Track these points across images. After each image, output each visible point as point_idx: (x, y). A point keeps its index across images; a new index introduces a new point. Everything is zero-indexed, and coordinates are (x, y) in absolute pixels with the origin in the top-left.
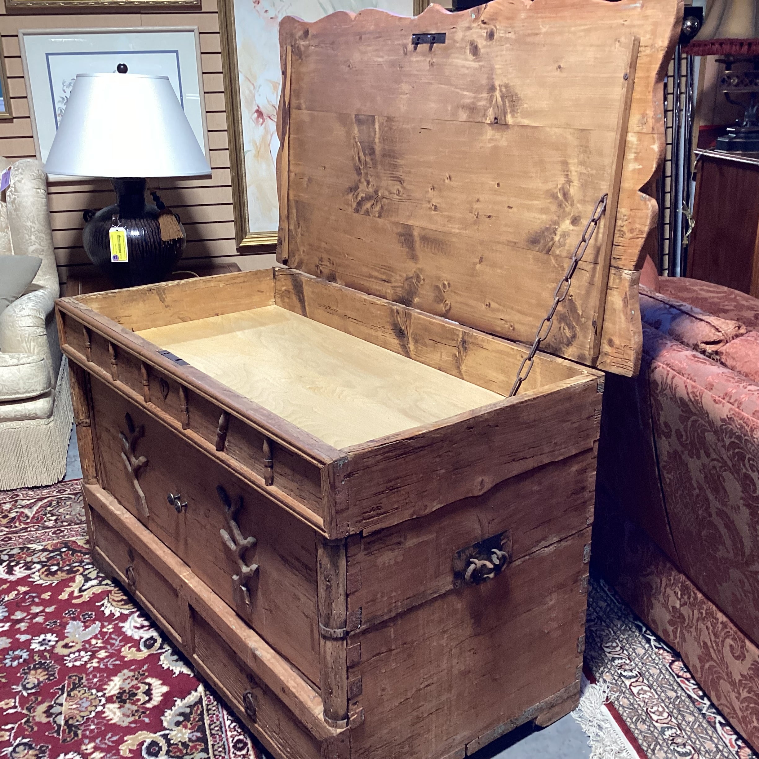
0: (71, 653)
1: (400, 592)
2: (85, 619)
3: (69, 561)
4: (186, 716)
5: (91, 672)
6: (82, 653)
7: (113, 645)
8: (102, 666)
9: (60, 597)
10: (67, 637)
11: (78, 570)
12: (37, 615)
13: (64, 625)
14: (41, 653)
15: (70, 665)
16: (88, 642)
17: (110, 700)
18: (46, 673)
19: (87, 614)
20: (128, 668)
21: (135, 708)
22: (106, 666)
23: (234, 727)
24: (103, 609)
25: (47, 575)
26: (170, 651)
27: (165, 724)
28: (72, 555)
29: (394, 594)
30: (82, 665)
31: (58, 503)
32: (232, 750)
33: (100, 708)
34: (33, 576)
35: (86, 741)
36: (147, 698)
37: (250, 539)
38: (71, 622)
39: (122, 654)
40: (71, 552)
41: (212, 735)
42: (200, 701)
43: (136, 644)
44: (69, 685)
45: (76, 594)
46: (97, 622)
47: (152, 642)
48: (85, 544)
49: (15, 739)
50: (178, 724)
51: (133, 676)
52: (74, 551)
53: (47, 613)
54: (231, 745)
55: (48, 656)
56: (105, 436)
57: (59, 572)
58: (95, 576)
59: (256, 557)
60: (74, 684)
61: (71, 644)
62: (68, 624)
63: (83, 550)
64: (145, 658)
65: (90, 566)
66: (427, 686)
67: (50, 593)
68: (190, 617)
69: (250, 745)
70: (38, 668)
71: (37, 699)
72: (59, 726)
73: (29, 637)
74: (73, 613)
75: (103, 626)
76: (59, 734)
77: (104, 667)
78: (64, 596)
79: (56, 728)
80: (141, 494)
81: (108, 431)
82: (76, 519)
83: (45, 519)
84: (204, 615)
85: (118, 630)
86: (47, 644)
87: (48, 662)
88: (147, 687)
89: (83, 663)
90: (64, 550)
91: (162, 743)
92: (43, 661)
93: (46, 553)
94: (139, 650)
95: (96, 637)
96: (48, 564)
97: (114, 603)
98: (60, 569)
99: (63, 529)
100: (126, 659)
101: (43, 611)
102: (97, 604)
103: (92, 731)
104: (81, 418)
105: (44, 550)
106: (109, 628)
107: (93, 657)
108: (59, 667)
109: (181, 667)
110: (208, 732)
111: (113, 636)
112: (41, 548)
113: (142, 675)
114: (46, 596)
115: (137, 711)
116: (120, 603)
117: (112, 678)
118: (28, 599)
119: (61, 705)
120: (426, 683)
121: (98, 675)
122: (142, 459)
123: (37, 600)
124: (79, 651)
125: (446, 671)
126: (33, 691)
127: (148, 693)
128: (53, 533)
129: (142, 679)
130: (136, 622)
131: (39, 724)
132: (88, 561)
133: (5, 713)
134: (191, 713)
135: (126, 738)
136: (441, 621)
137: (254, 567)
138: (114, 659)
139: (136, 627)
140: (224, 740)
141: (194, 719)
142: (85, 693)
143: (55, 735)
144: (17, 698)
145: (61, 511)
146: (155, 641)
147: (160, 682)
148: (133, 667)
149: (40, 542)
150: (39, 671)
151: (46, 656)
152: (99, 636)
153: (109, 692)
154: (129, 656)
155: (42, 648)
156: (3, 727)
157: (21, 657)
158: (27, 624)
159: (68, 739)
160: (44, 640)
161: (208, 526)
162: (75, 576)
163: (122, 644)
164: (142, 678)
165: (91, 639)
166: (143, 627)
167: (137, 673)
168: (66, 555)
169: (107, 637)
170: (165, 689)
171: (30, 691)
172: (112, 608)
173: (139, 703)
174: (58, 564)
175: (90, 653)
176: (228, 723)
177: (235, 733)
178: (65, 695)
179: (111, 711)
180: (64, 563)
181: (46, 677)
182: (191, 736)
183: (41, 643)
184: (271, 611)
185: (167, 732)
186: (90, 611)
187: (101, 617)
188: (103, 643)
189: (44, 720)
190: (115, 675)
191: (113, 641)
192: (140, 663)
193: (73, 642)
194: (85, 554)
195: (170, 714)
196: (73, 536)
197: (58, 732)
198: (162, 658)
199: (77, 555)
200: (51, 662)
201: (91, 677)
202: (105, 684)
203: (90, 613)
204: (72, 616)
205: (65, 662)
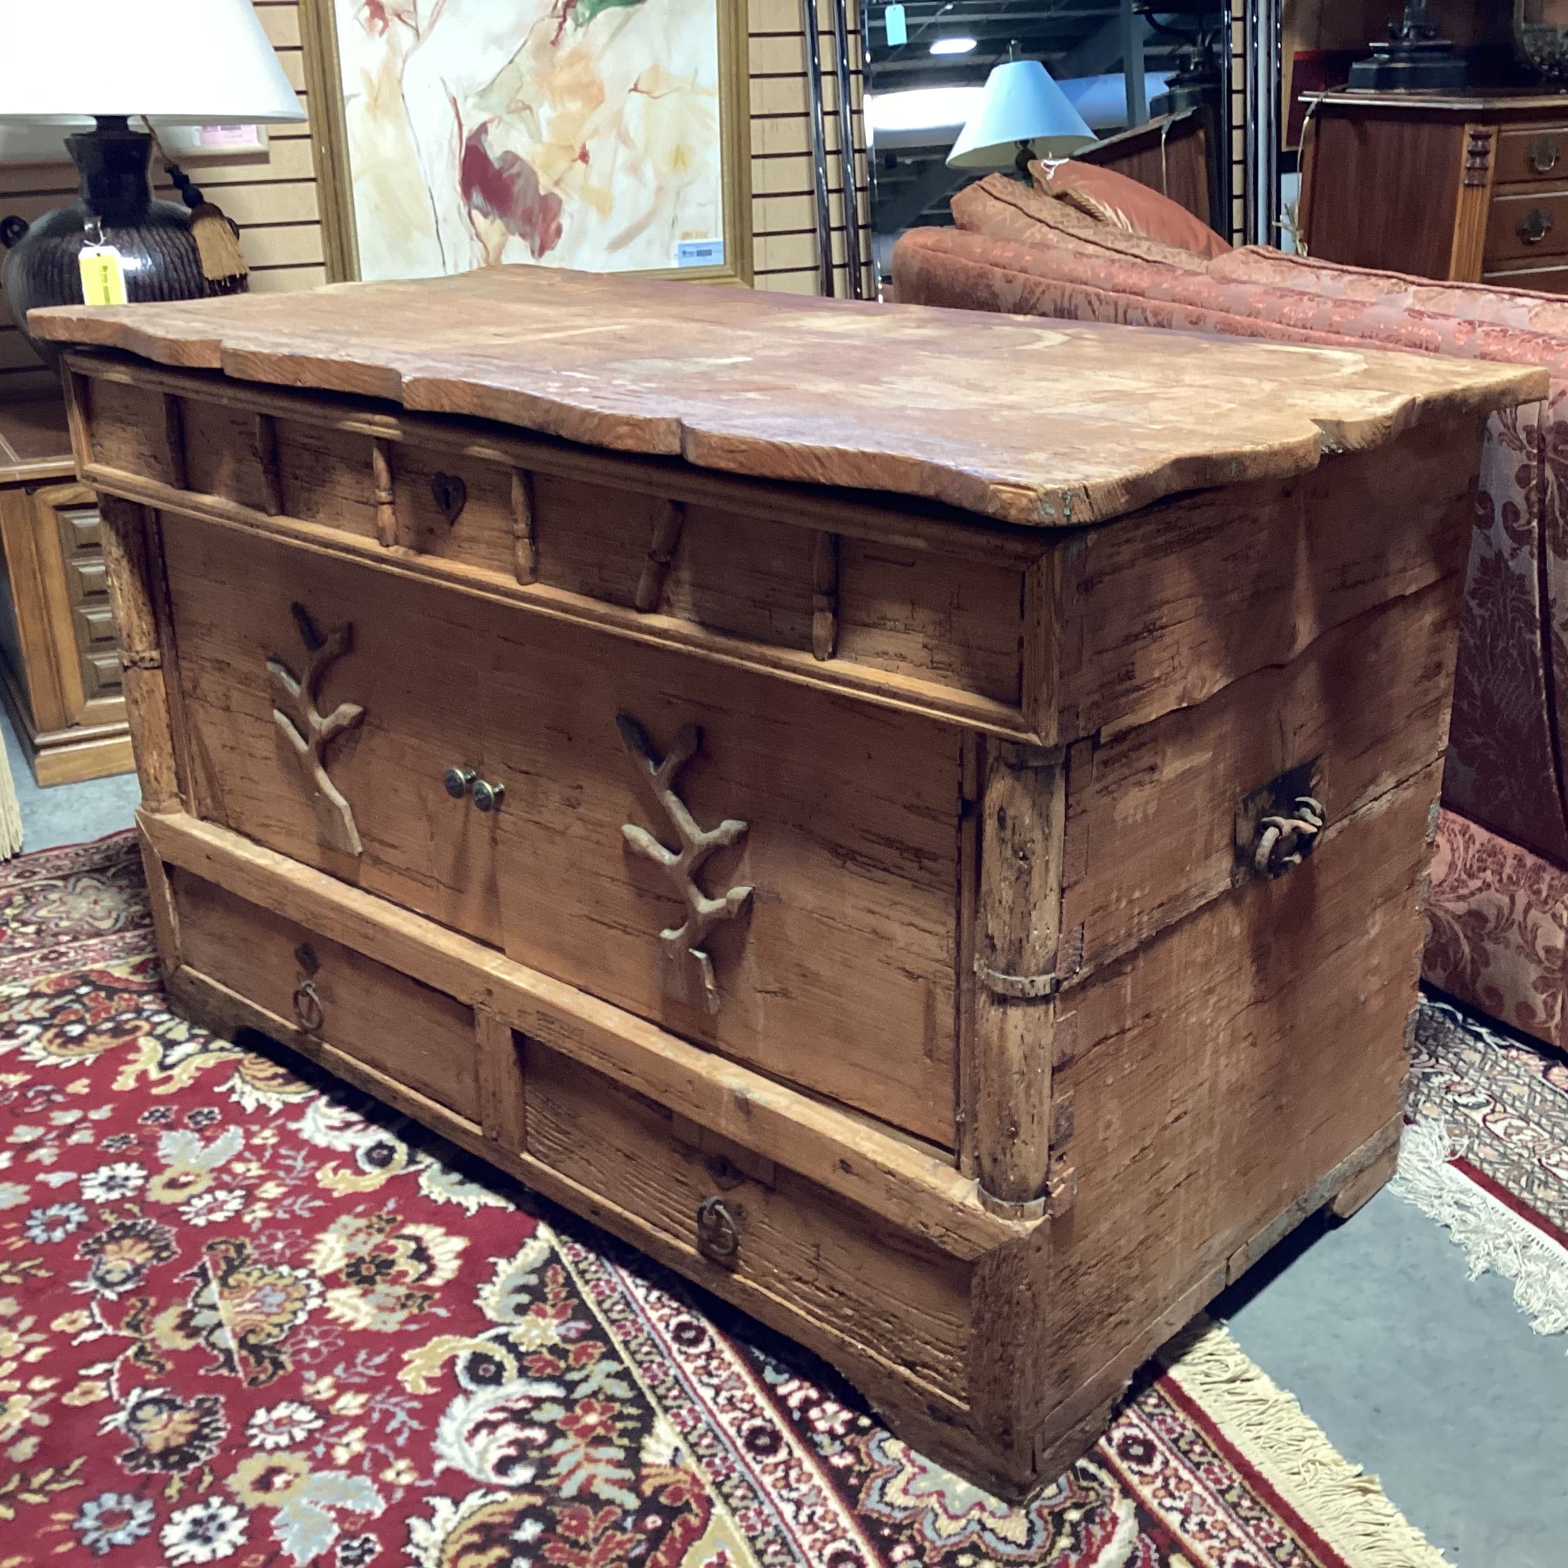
0: (192, 1197)
1: (1147, 890)
2: (197, 1123)
3: (107, 1010)
4: (537, 1293)
5: (260, 1231)
6: (221, 1195)
7: (289, 1169)
8: (281, 1215)
9: (115, 1087)
10: (168, 1166)
11: (137, 1028)
12: (70, 1129)
13: (149, 1143)
14: (115, 1206)
15: (201, 1222)
16: (225, 1169)
17: (331, 1281)
18: (145, 1245)
19: (200, 1113)
20: (349, 1211)
21: (401, 1291)
22: (292, 1213)
23: (659, 1299)
24: (234, 1098)
25: (64, 1045)
26: (437, 1166)
27: (490, 1314)
28: (110, 997)
29: (1137, 894)
30: (229, 1218)
31: (27, 898)
32: (675, 1347)
33: (313, 1303)
34: (27, 1049)
35: (310, 1375)
36: (423, 1268)
37: (730, 826)
38: (164, 1133)
39: (321, 1185)
40: (103, 994)
41: (613, 1322)
42: (554, 1258)
43: (347, 1160)
44: (216, 1266)
45: (154, 1074)
46: (232, 1128)
47: (385, 1152)
48: (134, 973)
49: (125, 1393)
50: (521, 1310)
51: (370, 1226)
52: (111, 992)
53: (95, 1122)
54: (668, 1337)
55: (136, 1209)
56: (210, 683)
57: (91, 1037)
58: (187, 1036)
59: (746, 866)
60: (229, 1260)
61: (183, 1179)
62: (159, 1138)
63: (134, 987)
64: (382, 1187)
65: (165, 1017)
66: (1177, 1119)
67: (85, 1081)
68: (515, 1063)
69: (711, 1330)
70: (122, 1237)
71: (145, 1303)
72: (228, 1352)
73: (71, 1176)
74: (163, 1115)
75: (249, 1135)
76: (233, 1369)
77: (287, 1216)
78: (125, 1082)
79: (222, 1358)
80: (340, 801)
81: (221, 666)
82: (86, 927)
83: (9, 932)
84: (567, 1046)
85: (290, 1139)
86: (123, 1186)
87: (141, 1221)
88: (413, 1245)
89: (231, 1214)
90: (83, 990)
91: (499, 1353)
92: (128, 1223)
93: (40, 1002)
94: (360, 1172)
95: (239, 1158)
96: (56, 1021)
97: (259, 1084)
98: (91, 1030)
99: (63, 949)
100: (336, 1195)
101: (84, 1119)
102: (217, 1089)
103: (315, 1352)
104: (139, 647)
105: (34, 995)
106: (267, 1137)
107: (250, 1198)
108: (174, 1230)
109: (478, 1196)
110: (600, 1317)
111: (283, 1151)
112: (25, 991)
113: (388, 1221)
114: (80, 1087)
115: (409, 1297)
116: (275, 1083)
117: (319, 1236)
118: (35, 1097)
119: (213, 1307)
120: (1176, 1112)
121: (280, 1235)
122: (349, 710)
123: (58, 1098)
124: (210, 1190)
125: (1207, 1085)
126: (129, 1286)
127: (421, 1254)
128: (44, 958)
129: (393, 1230)
130: (325, 1116)
131: (173, 1354)
132: (154, 1007)
133: (75, 1343)
134: (543, 1283)
135: (406, 1356)
136: (1207, 965)
137: (739, 892)
138: (305, 1197)
139: (332, 1128)
140: (647, 1328)
141: (556, 1295)
142: (263, 1276)
143: (225, 1372)
144: (94, 1305)
145: (43, 913)
146: (392, 1150)
147: (440, 1230)
148: (360, 1209)
149: (15, 980)
150: (127, 1243)
151: (129, 1210)
152: (247, 1155)
153: (323, 1267)
154: (341, 1187)
155: (115, 1195)
156: (83, 1372)
157: (67, 1220)
158: (56, 1151)
159: (263, 1377)
160: (112, 1178)
161: (577, 829)
162: (135, 1040)
163: (313, 1164)
164: (394, 1228)
165: (229, 1162)
166: (348, 1125)
167: (374, 1220)
168: (95, 1000)
169: (268, 1154)
170: (459, 1243)
171: (121, 1289)
172: (259, 1095)
173: (408, 1280)
174: (81, 1021)
175: (239, 1192)
176: (640, 1293)
177: (666, 1311)
178: (215, 1286)
179: (344, 1304)
180: (96, 1015)
181: (150, 1254)
182: (563, 1330)
183: (109, 1185)
184: (785, 993)
185: (502, 1330)
186: (205, 1105)
187: (235, 1114)
188: (263, 1167)
189: (184, 1344)
190: (324, 1229)
191: (288, 1162)
192: (376, 1198)
193: (187, 1174)
194: (141, 994)
195: (493, 1294)
196: (94, 961)
197: (229, 1363)
198: (423, 1180)
199: (121, 998)
200: (149, 1223)
201: (264, 1240)
202: (307, 1250)
203: (206, 1110)
204: (163, 1121)
205: (185, 1218)
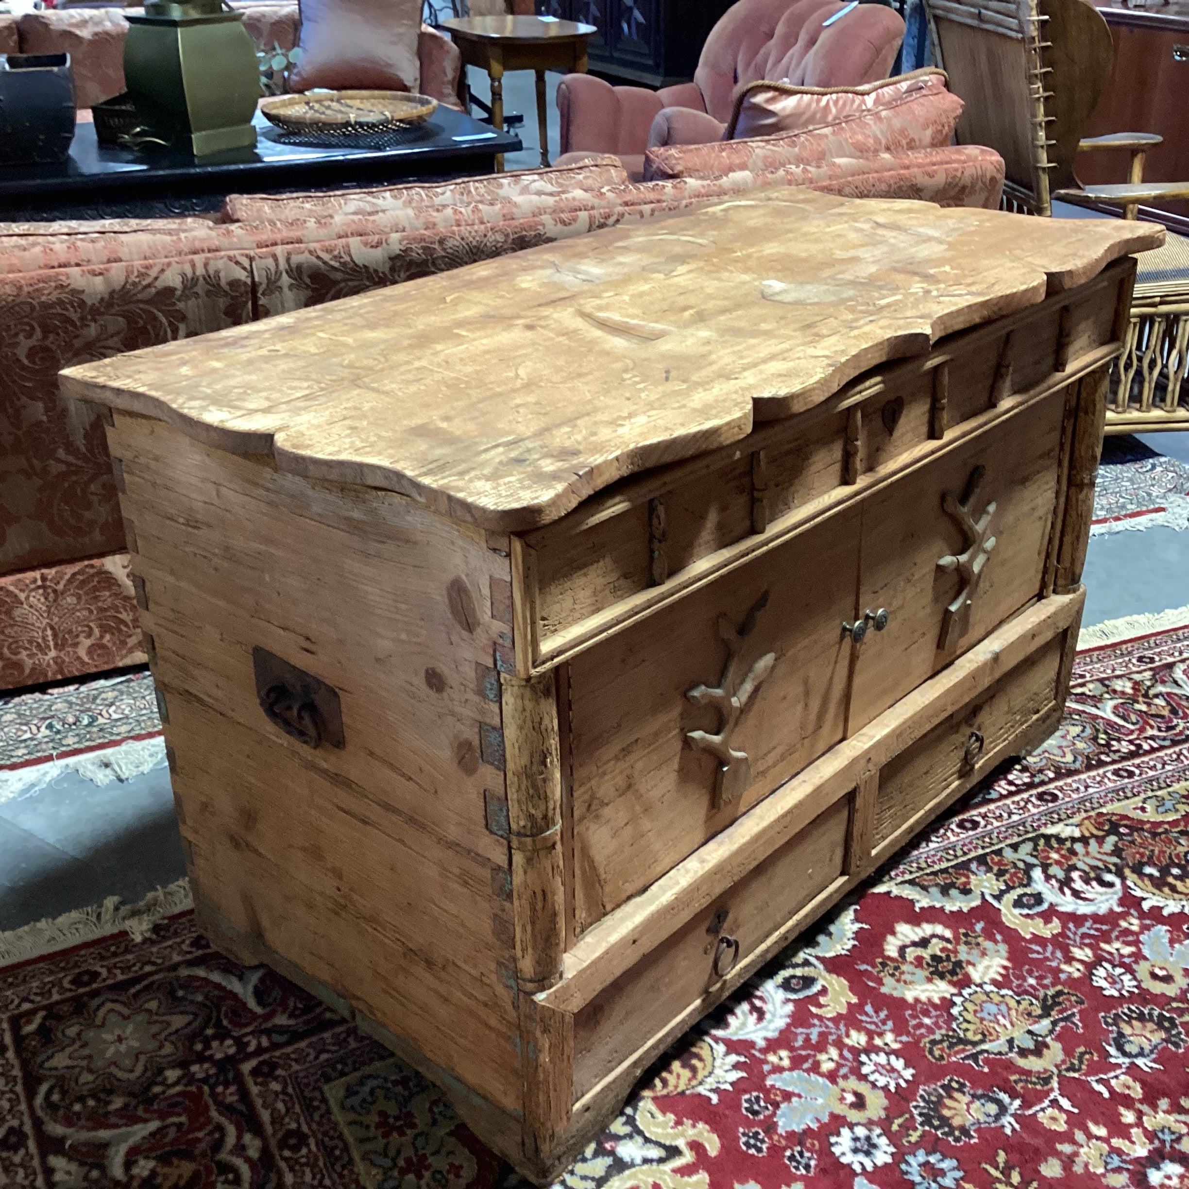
0: (874, 1088)
2: (765, 1109)
4: (947, 887)
5: (911, 1035)
6: (867, 1069)
7: (824, 1034)
8: (890, 1024)
10: (832, 1115)
13: (798, 1138)
14: (898, 1136)
15: (909, 1073)
16: (831, 1075)
17: (963, 983)
19: (752, 1108)
20: (875, 989)
21: (964, 947)
22: (885, 1021)
23: (938, 837)
26: (810, 949)
27: (975, 904)
30: (898, 1057)
33: (988, 988)
35: (1063, 976)
36: (934, 941)
38: (782, 1131)
39: (844, 1012)
41: (966, 854)
42: (908, 883)
43: (806, 1002)
44: (959, 1053)
45: (688, 1158)
46: (769, 1082)
47: (793, 982)
49: (1119, 1066)
50: (966, 892)
51: (893, 975)
55: (899, 1121)
60: (951, 1046)
61: (850, 1099)
62: (792, 1131)
64: (841, 976)
70: (941, 1118)
71: (1018, 1081)
72: (1054, 1023)
74: (755, 1137)
75: (777, 1071)
76: (1073, 1015)
79: (1062, 1024)
85: (780, 1042)
86: (867, 1139)
87: (915, 1112)
88: (911, 949)
91: (1012, 896)
92: (919, 1119)
94: (822, 992)
95: (815, 1068)
97: (704, 1074)
100: (856, 1000)
102: (716, 1101)
103: (1040, 978)
106: (779, 1058)
107: (870, 1050)
108: (922, 1087)
109: (843, 925)
110: (963, 859)
111: (800, 1043)
113: (885, 966)
115: (968, 943)
116: (699, 1065)
117: (912, 999)
119: (1010, 1041)
121: (914, 1022)
124: (862, 1079)
126: (1001, 1097)
127: (921, 944)
129: (897, 960)
130: (742, 1028)
131: (1068, 1051)
133: (1076, 1111)
134: (936, 885)
135: (1028, 937)
138: (862, 1018)
139: (761, 1019)
141: (946, 878)
142: (966, 1021)
143: (1076, 1019)
144: (1030, 1112)
146: (791, 978)
147: (890, 938)
148: (871, 984)
150: (947, 1113)
151: (901, 1125)
152: (805, 1067)
153: (945, 991)
154: (844, 1000)
156: (1106, 1095)
157: (926, 1165)
159: (1073, 998)
163: (817, 1020)
164: (892, 963)
165: (820, 1075)
166: (757, 1010)
167: (884, 973)
169: (806, 1052)
170: (904, 926)
172: (719, 1071)
173: (951, 945)
175: (863, 1058)
176: (934, 845)
177: (951, 833)
178: (984, 1047)
179: (987, 973)
181: (956, 1095)
182: (981, 873)
183: (869, 1149)
185: (990, 897)
186: (739, 1106)
187: (749, 1084)
188: (824, 1052)
189: (1055, 1047)
191: (814, 1038)
192: (856, 977)
193: (842, 1099)
195: (953, 906)
197: (1067, 1018)
198: (830, 955)
200: (914, 1109)
201: (921, 1032)
202: (930, 1004)
203: (746, 1105)
204: (762, 1135)
205: (903, 1084)
